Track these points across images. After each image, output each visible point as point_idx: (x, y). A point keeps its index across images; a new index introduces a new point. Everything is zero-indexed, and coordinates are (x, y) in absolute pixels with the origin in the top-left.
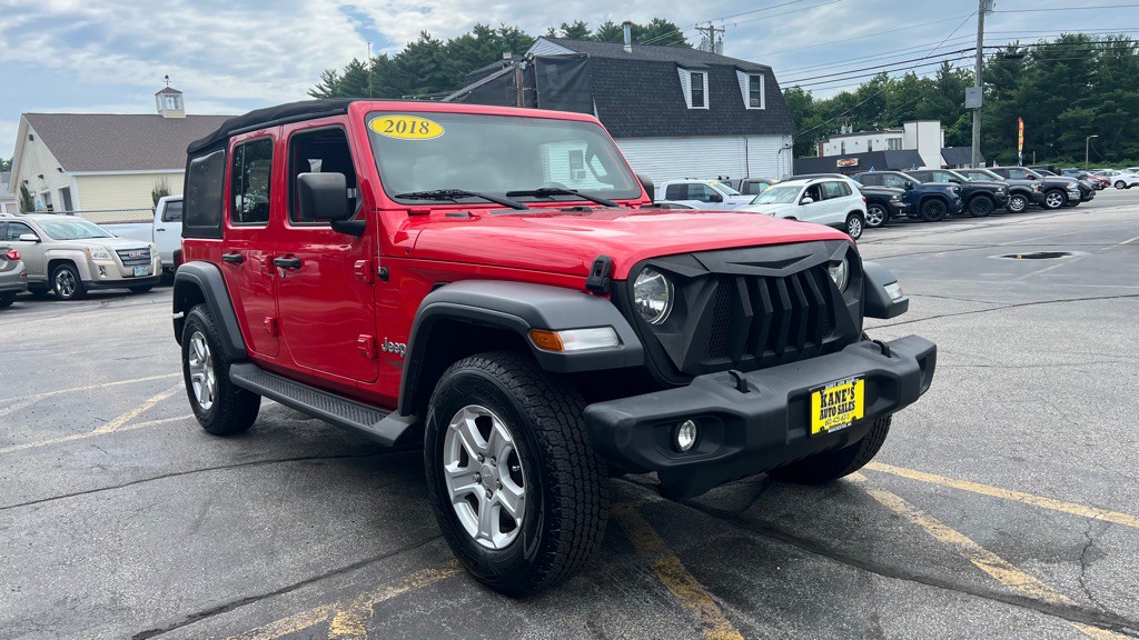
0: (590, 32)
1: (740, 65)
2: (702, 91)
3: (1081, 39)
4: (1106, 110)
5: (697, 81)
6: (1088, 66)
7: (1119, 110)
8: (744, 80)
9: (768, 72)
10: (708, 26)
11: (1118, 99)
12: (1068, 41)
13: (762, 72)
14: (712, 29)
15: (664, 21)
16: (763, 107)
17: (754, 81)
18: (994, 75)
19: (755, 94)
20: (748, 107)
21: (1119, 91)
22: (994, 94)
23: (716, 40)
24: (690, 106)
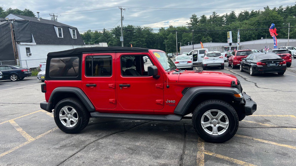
0: (4, 10)
1: (70, 27)
2: (61, 33)
3: (132, 26)
4: (138, 42)
5: (59, 30)
6: (134, 32)
7: (140, 42)
8: (71, 31)
9: (76, 29)
10: (53, 15)
11: (140, 40)
12: (129, 26)
13: (75, 29)
14: (54, 16)
15: (29, 10)
16: (76, 38)
17: (74, 31)
18: (115, 33)
19: (74, 35)
20: (73, 38)
21: (140, 38)
22: (115, 37)
23: (55, 19)
24: (58, 37)
